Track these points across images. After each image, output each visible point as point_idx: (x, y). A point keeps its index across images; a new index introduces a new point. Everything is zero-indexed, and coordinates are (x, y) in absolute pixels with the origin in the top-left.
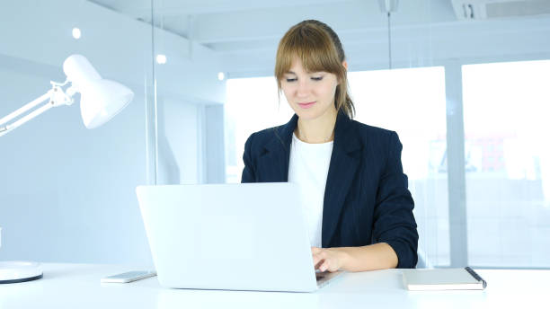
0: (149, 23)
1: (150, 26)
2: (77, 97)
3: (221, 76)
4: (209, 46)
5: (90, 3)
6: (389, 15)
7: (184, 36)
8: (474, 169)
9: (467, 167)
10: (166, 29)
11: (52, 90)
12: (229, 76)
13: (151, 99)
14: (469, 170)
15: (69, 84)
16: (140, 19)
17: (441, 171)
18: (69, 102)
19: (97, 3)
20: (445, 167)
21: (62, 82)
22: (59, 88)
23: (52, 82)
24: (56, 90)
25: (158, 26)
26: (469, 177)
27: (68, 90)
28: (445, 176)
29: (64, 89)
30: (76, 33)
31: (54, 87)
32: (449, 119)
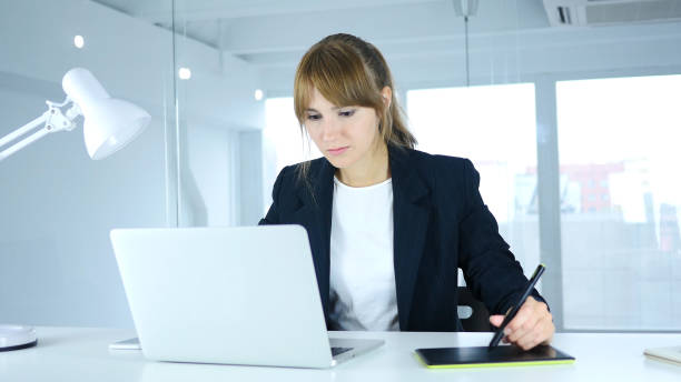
0: (170, 29)
1: (171, 33)
2: (80, 120)
3: (259, 94)
4: (244, 57)
5: (93, 3)
6: (466, 19)
7: (213, 45)
8: (572, 210)
9: (563, 207)
10: (191, 36)
11: (49, 112)
12: (268, 94)
13: (172, 123)
14: (564, 211)
15: (70, 105)
16: (157, 24)
17: (531, 212)
18: (70, 127)
19: (105, 4)
20: (536, 207)
21: (62, 102)
22: (57, 110)
23: (48, 102)
24: (53, 111)
25: (181, 33)
26: (565, 219)
27: (69, 112)
28: (536, 218)
29: (64, 111)
30: (79, 41)
31: (51, 108)
32: (540, 147)
